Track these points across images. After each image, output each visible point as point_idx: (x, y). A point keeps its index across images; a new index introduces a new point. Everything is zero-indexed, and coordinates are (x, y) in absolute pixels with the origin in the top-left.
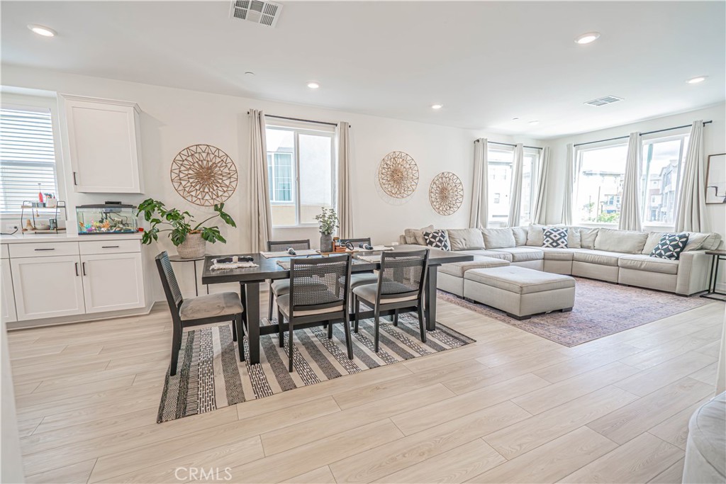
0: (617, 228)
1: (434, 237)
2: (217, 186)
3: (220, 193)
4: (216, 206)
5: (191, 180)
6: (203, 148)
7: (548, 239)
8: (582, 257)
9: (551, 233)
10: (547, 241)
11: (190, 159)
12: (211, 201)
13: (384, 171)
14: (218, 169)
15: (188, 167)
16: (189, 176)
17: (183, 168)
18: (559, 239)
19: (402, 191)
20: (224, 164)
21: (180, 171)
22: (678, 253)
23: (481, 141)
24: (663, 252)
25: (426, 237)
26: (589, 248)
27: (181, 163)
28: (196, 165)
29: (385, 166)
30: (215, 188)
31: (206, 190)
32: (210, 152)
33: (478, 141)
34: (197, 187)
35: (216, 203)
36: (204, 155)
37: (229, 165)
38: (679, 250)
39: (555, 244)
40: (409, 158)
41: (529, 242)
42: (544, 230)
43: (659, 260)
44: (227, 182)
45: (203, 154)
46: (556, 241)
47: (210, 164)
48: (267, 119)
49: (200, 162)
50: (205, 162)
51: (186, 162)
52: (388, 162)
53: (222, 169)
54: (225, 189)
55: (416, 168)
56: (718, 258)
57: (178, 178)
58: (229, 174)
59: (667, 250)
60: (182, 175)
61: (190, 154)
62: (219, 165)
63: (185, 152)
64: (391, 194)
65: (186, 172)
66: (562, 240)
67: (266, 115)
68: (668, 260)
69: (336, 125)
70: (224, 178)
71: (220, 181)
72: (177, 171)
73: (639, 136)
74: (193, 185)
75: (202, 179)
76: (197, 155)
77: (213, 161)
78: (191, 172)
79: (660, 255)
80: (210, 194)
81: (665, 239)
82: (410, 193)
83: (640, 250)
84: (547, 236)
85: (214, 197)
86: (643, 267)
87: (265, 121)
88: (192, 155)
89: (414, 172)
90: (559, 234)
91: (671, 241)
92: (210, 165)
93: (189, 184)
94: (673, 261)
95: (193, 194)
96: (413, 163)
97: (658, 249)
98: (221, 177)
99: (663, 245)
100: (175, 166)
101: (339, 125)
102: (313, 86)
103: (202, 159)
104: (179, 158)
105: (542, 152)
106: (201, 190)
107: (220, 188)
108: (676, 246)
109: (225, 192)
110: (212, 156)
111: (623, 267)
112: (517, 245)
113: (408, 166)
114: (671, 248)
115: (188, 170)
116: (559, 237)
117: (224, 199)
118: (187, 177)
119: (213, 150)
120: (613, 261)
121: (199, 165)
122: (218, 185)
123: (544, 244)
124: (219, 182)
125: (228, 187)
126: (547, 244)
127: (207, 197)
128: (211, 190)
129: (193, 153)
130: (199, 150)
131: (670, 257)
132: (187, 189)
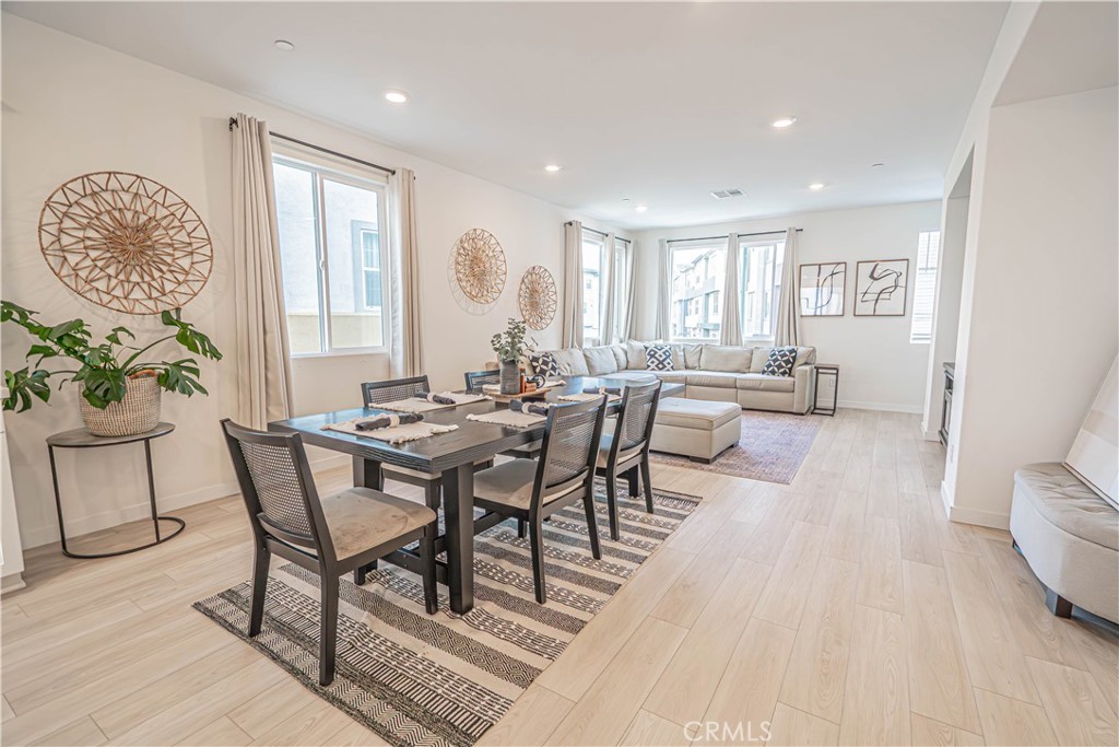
0: (719, 344)
1: (545, 363)
2: (161, 270)
3: (169, 287)
4: (166, 314)
5: (93, 254)
6: (126, 181)
7: (653, 359)
8: (696, 380)
9: (656, 353)
10: (653, 362)
11: (88, 202)
12: (151, 304)
13: (460, 259)
14: (161, 231)
15: (85, 221)
16: (89, 243)
17: (68, 223)
18: (664, 360)
19: (485, 293)
20: (176, 223)
21: (61, 230)
22: (790, 369)
23: (574, 224)
24: (776, 369)
25: (535, 364)
26: (694, 368)
27: (64, 209)
28: (106, 218)
29: (462, 251)
30: (157, 274)
31: (135, 278)
32: (141, 192)
33: (570, 224)
34: (111, 271)
35: (162, 307)
36: (127, 198)
37: (189, 227)
38: (790, 366)
39: (661, 365)
40: (493, 241)
41: (631, 365)
42: (646, 348)
43: (771, 377)
44: (185, 263)
45: (122, 194)
46: (661, 362)
47: (143, 218)
48: (273, 142)
49: (117, 214)
50: (129, 215)
51: (76, 210)
52: (466, 245)
53: (171, 232)
54: (181, 278)
55: (501, 258)
56: (818, 373)
57: (57, 246)
58: (190, 244)
59: (780, 367)
60: (66, 240)
61: (88, 191)
62: (164, 223)
63: (77, 186)
64: (473, 298)
65: (80, 234)
66: (668, 360)
67: (271, 133)
68: (781, 378)
69: (394, 173)
70: (178, 254)
71: (169, 259)
72: (53, 229)
73: (738, 238)
74: (100, 264)
75: (124, 251)
76: (107, 196)
77: (151, 213)
78: (91, 233)
79: (773, 372)
80: (145, 286)
81: (774, 354)
82: (495, 295)
83: (748, 369)
84: (652, 356)
85: (155, 294)
86: (762, 386)
87: (271, 145)
88: (94, 193)
89: (499, 263)
90: (664, 353)
91: (782, 356)
92: (141, 222)
93: (88, 262)
94: (786, 378)
95: (102, 285)
96: (498, 249)
97: (770, 366)
98: (170, 250)
99: (775, 361)
100: (49, 217)
101: (399, 173)
102: (395, 98)
103: (120, 205)
104: (59, 197)
105: (630, 246)
106: (122, 277)
107: (169, 276)
108: (787, 362)
109: (179, 283)
110: (147, 202)
111: (742, 389)
112: (619, 370)
113: (491, 254)
114: (783, 364)
115: (84, 228)
116: (664, 357)
117: (182, 299)
118: (81, 245)
119: (152, 188)
120: (732, 381)
121: (114, 219)
122: (164, 268)
123: (649, 366)
124: (165, 263)
125: (187, 273)
126: (653, 366)
127: (137, 294)
128: (147, 278)
129: (96, 189)
130: (113, 184)
131: (784, 373)
132: (83, 274)
